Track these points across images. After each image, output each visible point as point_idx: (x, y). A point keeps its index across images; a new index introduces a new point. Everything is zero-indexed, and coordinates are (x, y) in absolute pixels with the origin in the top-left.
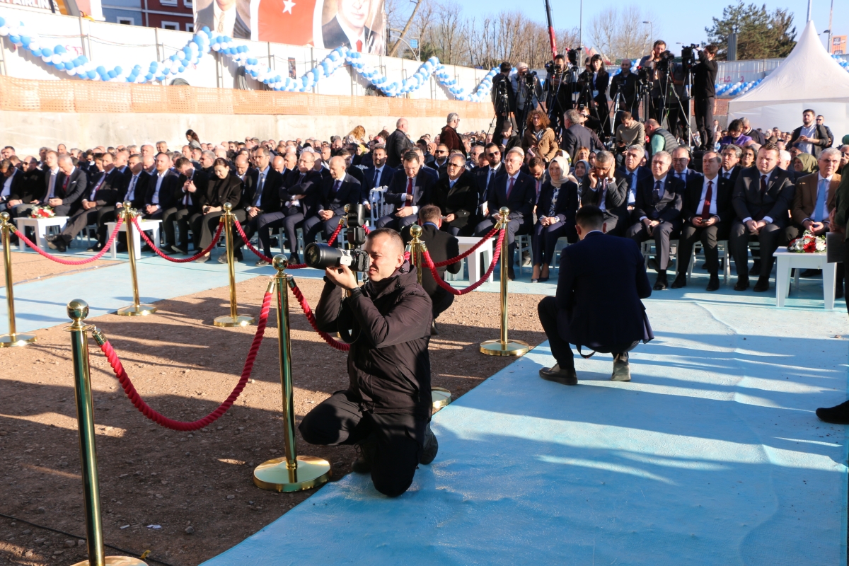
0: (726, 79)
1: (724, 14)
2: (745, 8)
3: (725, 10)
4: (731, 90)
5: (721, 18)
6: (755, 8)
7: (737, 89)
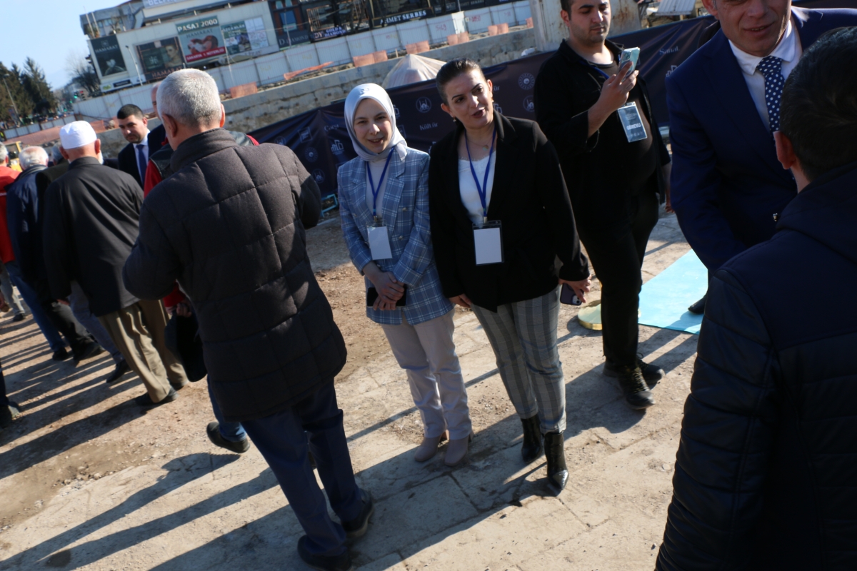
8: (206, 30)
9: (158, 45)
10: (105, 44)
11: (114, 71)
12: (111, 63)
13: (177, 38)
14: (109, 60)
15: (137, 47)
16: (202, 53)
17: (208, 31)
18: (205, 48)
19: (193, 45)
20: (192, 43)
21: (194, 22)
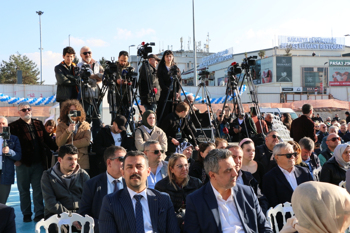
0: (32, 95)
1: (10, 59)
2: (22, 57)
3: (10, 57)
4: (37, 102)
5: (8, 61)
6: (26, 58)
7: (40, 101)
8: (346, 68)
9: (315, 70)
10: (284, 61)
11: (284, 80)
12: (284, 74)
13: (327, 68)
14: (283, 72)
15: (303, 68)
16: (340, 82)
17: (347, 69)
18: (342, 79)
19: (335, 76)
20: (335, 74)
21: (341, 61)
